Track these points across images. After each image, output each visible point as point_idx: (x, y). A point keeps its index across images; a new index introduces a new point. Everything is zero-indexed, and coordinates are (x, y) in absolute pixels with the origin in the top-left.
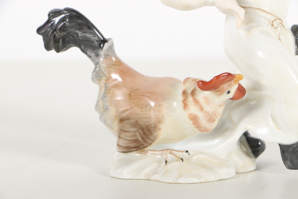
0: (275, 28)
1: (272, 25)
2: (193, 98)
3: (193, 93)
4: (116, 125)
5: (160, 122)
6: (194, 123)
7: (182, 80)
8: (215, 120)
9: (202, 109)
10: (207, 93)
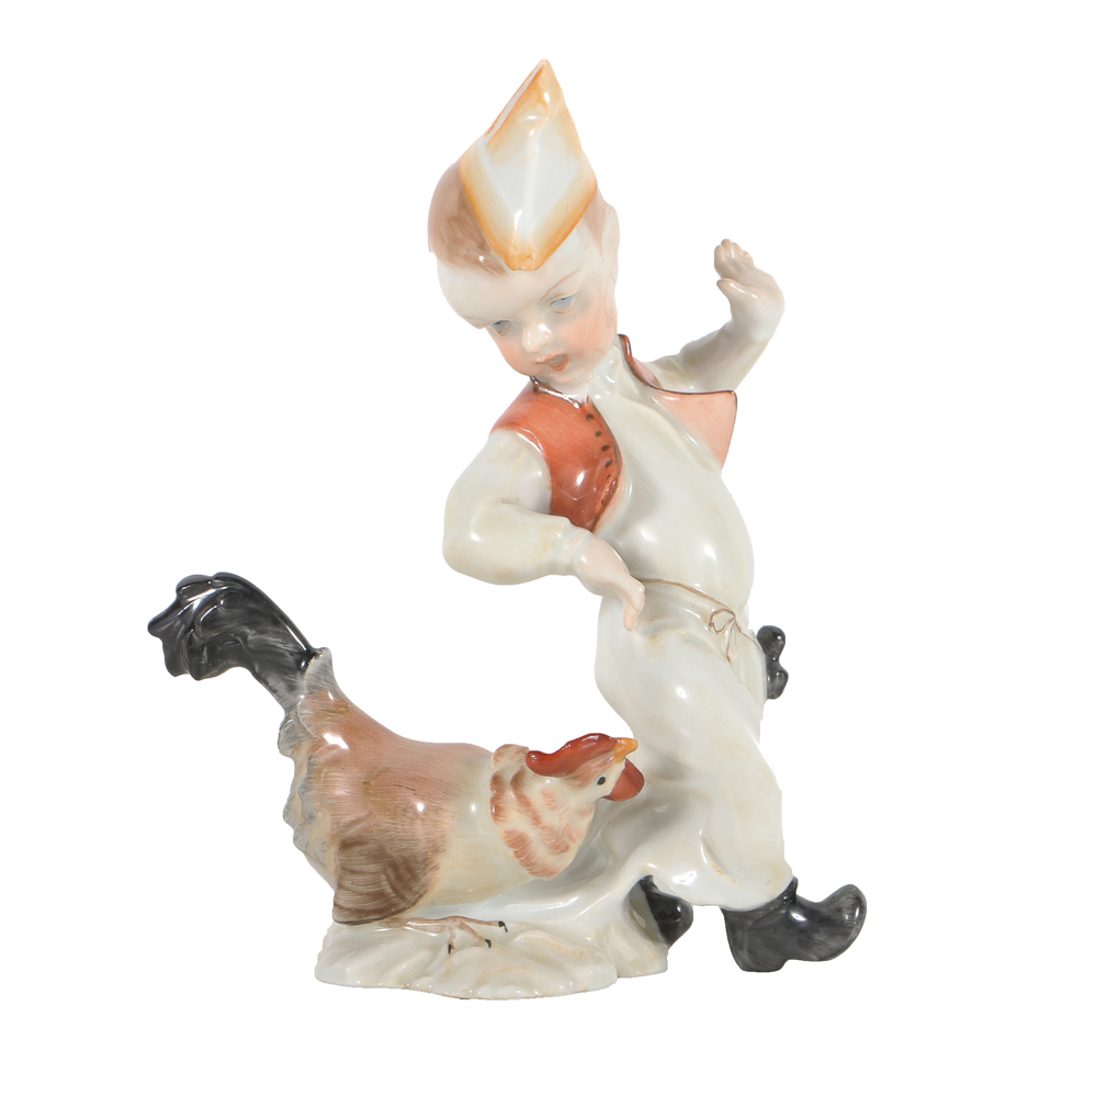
0: (717, 632)
1: (711, 624)
2: (516, 794)
3: (517, 781)
4: (332, 856)
5: (436, 851)
6: (517, 855)
7: (493, 749)
8: (568, 848)
9: (536, 820)
10: (549, 781)
